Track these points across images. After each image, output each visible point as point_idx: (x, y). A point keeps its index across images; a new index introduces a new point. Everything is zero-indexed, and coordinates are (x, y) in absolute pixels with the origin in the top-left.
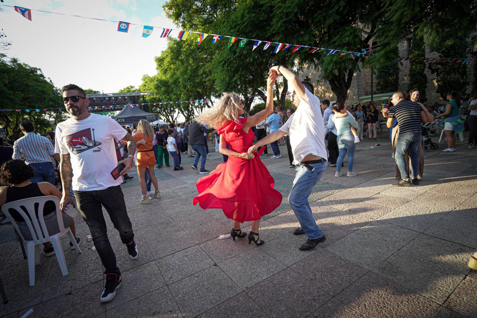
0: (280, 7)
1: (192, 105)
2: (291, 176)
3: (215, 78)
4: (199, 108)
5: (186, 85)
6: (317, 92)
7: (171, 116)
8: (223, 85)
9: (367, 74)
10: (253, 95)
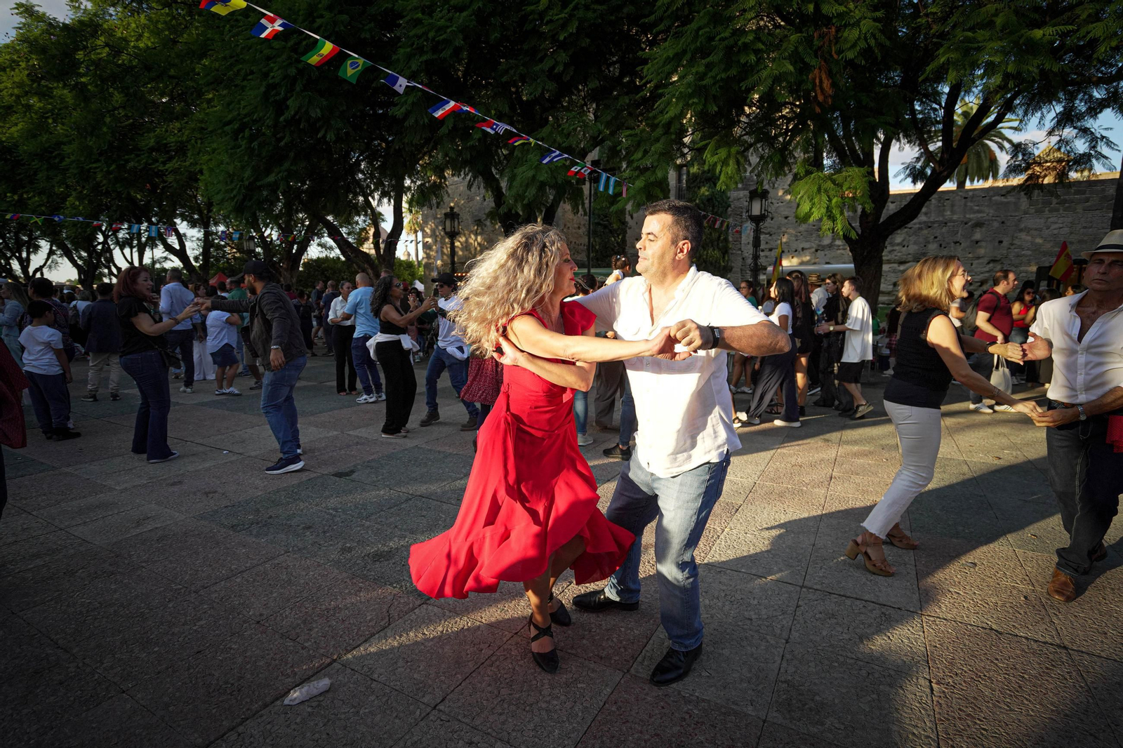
0: (418, 22)
1: (106, 237)
2: (450, 454)
3: (198, 167)
4: (132, 248)
5: (89, 170)
6: (466, 247)
7: (20, 260)
8: (232, 190)
9: (569, 225)
10: (312, 233)
